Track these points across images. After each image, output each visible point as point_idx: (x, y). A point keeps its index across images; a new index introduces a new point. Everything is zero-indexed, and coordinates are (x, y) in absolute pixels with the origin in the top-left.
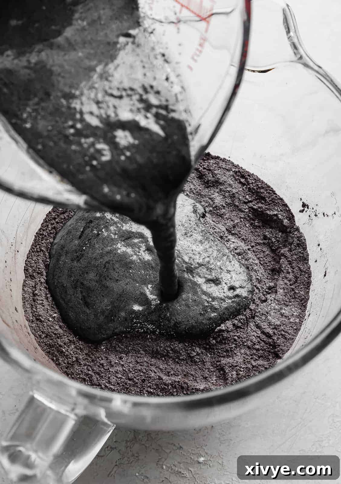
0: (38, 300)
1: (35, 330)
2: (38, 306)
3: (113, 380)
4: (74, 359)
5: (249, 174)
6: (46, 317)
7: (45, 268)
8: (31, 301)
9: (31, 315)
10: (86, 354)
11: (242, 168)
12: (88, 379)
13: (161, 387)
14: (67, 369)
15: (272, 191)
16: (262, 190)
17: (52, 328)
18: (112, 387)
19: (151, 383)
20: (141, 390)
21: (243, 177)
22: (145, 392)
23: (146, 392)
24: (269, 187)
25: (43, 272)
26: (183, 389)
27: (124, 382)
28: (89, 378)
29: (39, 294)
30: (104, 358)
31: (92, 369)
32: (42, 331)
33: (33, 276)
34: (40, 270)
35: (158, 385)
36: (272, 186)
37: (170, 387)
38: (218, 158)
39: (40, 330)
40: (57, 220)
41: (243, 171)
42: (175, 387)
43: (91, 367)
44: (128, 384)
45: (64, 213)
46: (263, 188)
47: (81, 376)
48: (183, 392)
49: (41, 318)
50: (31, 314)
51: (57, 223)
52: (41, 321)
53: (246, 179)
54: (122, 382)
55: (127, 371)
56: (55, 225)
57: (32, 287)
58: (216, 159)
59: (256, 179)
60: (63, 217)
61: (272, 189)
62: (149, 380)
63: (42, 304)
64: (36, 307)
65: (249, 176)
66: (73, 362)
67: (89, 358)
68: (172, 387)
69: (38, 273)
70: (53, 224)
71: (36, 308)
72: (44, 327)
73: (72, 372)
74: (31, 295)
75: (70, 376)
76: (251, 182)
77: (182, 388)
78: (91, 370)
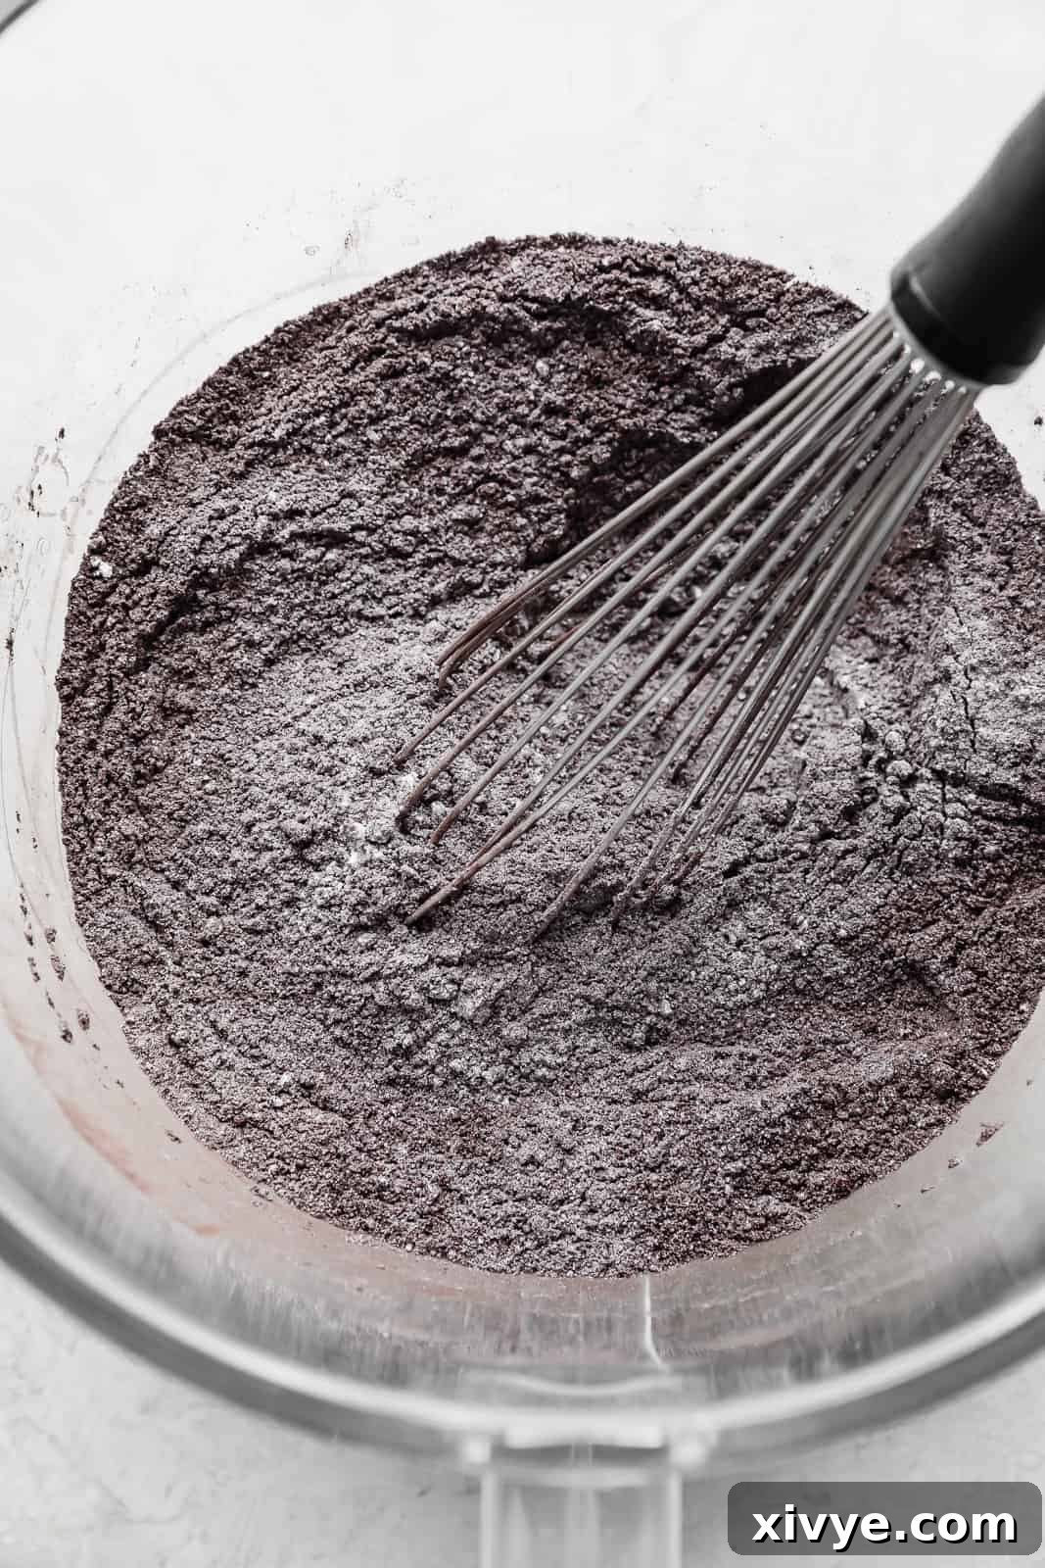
0: (202, 1059)
1: (256, 1165)
2: (218, 1078)
3: (600, 1193)
4: (434, 1190)
5: (668, 252)
6: (263, 1101)
7: (153, 933)
8: (180, 1073)
9: (212, 1122)
10: (460, 1150)
11: (630, 242)
12: (519, 1232)
13: (763, 1138)
14: (428, 1234)
15: (775, 275)
16: (741, 291)
17: (301, 1126)
18: (610, 1220)
19: (726, 1144)
20: (707, 1183)
21: (649, 271)
22: (722, 1181)
23: (724, 1178)
24: (757, 267)
25: (157, 952)
26: (834, 1107)
27: (638, 1186)
28: (516, 1227)
29: (193, 1038)
30: (523, 1133)
31: (508, 1193)
32: (278, 1157)
33: (134, 981)
34: (145, 949)
35: (750, 1138)
36: (766, 261)
37: (788, 1121)
38: (529, 242)
39: (271, 1156)
40: (101, 747)
41: (641, 252)
42: (805, 1115)
43: (501, 1188)
44: (654, 1185)
45: (108, 709)
46: (737, 281)
47: (490, 1234)
48: (834, 1117)
49: (249, 1115)
50: (210, 1118)
51: (107, 754)
52: (255, 1124)
53: (668, 275)
54: (633, 1187)
55: (628, 1141)
56: (107, 766)
57: (155, 1020)
58: (523, 248)
59: (700, 263)
60: (118, 725)
61: (770, 268)
62: (715, 1138)
63: (222, 1063)
64: (210, 1084)
65: (669, 258)
66: (436, 1200)
67: (475, 1160)
68: (795, 1118)
69: (146, 964)
70: (98, 767)
71: (213, 1087)
72: (279, 1139)
73: (454, 1239)
74: (170, 1051)
75: (452, 1253)
76: (689, 281)
77: (829, 1106)
78: (505, 1196)
